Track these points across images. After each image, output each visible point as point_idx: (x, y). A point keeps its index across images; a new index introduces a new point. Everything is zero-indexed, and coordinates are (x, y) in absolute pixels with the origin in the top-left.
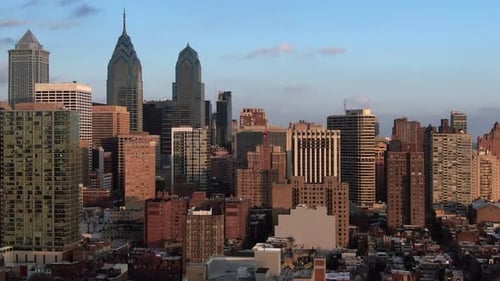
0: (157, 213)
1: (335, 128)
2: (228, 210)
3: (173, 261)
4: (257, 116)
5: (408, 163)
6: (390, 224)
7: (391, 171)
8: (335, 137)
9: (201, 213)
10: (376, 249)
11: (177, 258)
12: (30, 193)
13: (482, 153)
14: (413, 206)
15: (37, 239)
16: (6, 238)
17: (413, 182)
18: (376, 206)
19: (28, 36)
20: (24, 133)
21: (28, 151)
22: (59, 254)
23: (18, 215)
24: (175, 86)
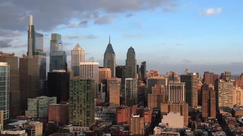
0: (120, 113)
1: (183, 82)
2: (145, 113)
3: (126, 133)
4: (155, 73)
5: (210, 94)
6: (203, 116)
7: (204, 98)
8: (183, 85)
9: (136, 116)
10: (198, 128)
11: (127, 131)
12: (78, 107)
13: (237, 88)
14: (211, 110)
15: (81, 122)
16: (70, 122)
17: (212, 102)
18: (198, 107)
19: (78, 46)
20: (76, 87)
21: (77, 93)
22: (88, 128)
23: (74, 114)
24: (127, 61)
